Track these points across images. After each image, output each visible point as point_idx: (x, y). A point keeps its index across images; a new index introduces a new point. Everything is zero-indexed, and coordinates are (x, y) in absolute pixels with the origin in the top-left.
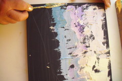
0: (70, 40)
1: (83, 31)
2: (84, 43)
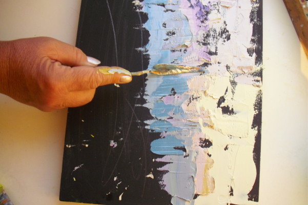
0: (174, 33)
1: (206, 19)
2: (204, 44)
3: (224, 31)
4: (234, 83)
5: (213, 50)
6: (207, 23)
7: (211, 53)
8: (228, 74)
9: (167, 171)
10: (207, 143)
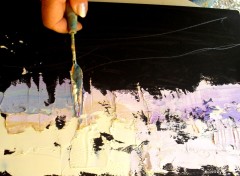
1: (195, 117)
2: (167, 117)
3: (186, 138)
4: (129, 149)
5: (162, 126)
6: (191, 118)
7: (158, 124)
8: (139, 143)
9: (29, 86)
10: (60, 124)
